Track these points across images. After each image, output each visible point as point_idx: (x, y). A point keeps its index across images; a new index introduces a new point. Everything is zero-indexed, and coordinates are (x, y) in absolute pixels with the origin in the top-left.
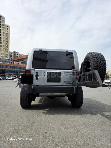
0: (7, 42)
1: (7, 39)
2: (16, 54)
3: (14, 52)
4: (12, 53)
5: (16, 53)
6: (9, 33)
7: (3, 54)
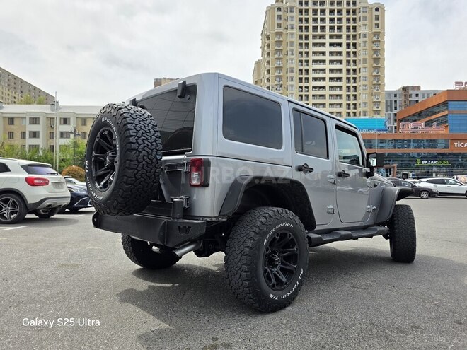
0: (377, 60)
1: (377, 51)
2: (410, 96)
3: (404, 89)
4: (395, 96)
5: (411, 92)
6: (383, 28)
7: (365, 103)
